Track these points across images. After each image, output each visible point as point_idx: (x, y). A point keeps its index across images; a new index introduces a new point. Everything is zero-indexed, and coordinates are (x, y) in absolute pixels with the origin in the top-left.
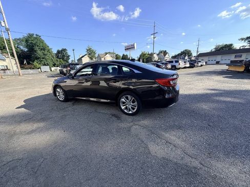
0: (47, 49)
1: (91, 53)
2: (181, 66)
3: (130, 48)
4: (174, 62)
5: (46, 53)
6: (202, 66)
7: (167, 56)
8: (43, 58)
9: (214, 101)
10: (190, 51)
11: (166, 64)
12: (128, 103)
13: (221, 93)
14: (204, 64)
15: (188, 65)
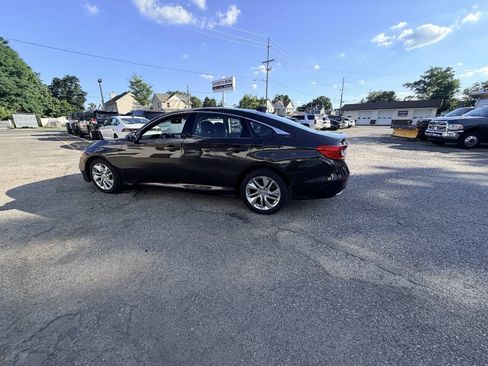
0: (27, 73)
1: (139, 90)
3: (223, 87)
4: (306, 118)
5: (24, 82)
6: (349, 127)
7: (289, 106)
8: (17, 95)
9: (391, 186)
10: (327, 99)
12: (261, 192)
13: (397, 174)
14: (354, 124)
15: (328, 125)
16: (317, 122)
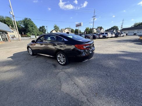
0: (34, 26)
1: (56, 28)
2: (108, 36)
3: (79, 26)
11: (100, 35)
14: (125, 35)
16: (109, 35)
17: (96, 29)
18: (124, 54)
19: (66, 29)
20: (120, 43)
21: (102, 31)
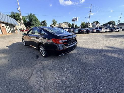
2: (102, 31)
10: (114, 22)
12: (43, 51)
13: (113, 51)
16: (103, 29)
17: (92, 24)
18: (110, 50)
19: (64, 23)
20: (112, 38)
21: (98, 26)
